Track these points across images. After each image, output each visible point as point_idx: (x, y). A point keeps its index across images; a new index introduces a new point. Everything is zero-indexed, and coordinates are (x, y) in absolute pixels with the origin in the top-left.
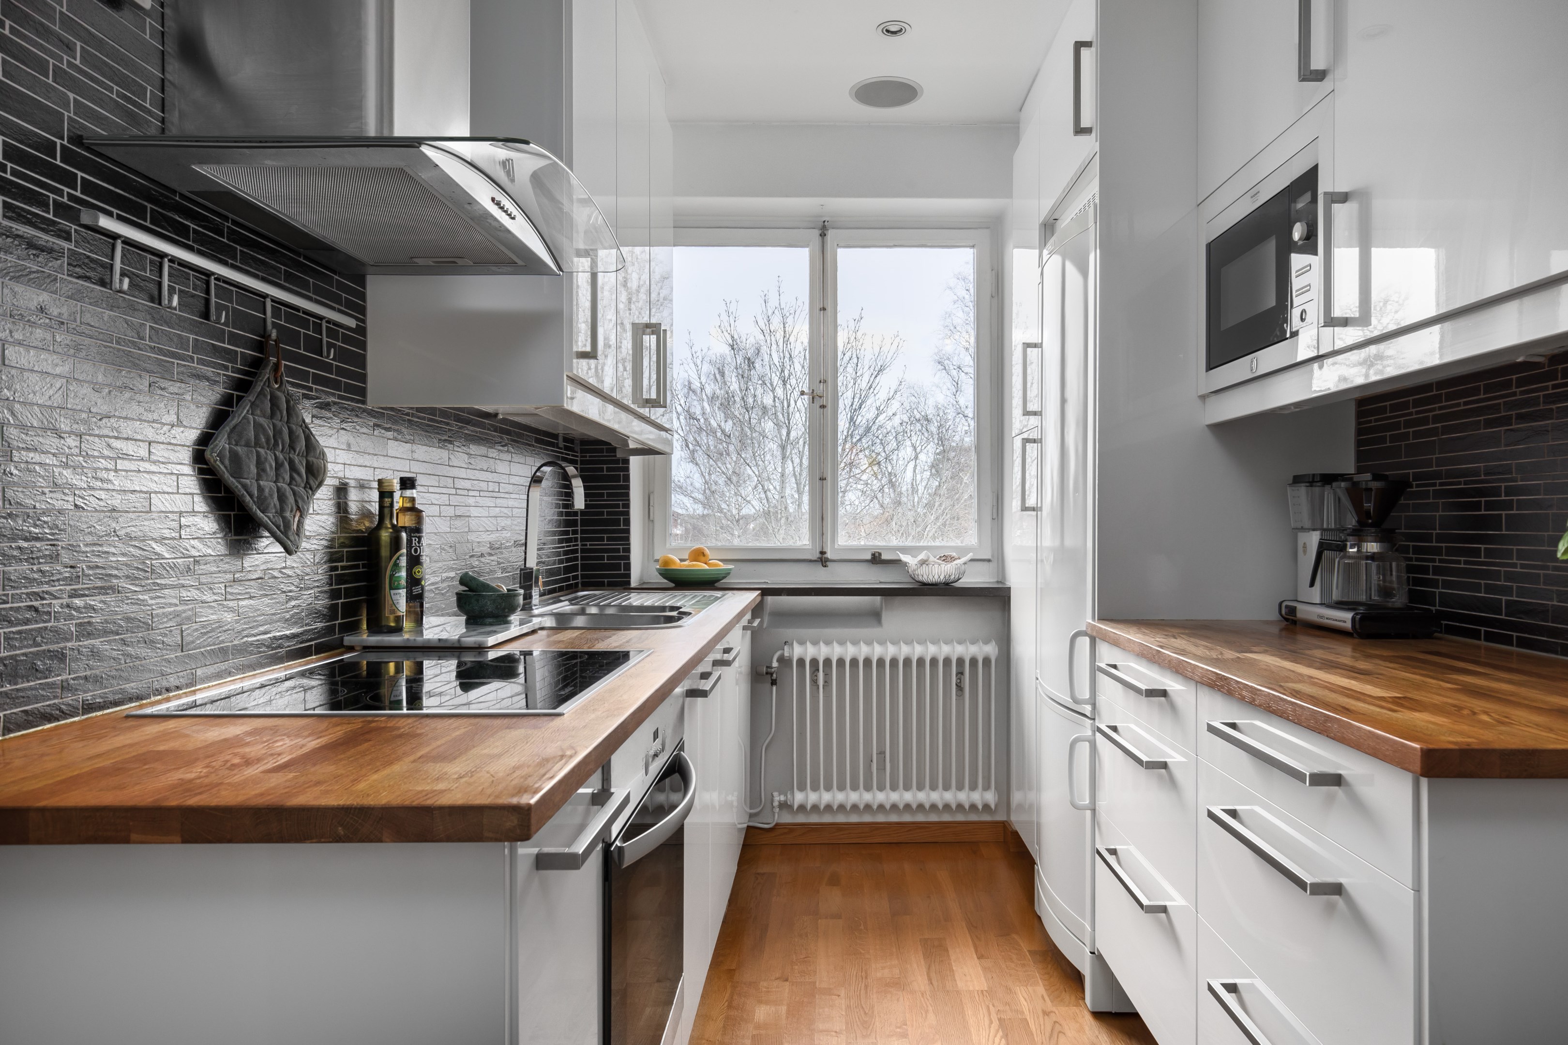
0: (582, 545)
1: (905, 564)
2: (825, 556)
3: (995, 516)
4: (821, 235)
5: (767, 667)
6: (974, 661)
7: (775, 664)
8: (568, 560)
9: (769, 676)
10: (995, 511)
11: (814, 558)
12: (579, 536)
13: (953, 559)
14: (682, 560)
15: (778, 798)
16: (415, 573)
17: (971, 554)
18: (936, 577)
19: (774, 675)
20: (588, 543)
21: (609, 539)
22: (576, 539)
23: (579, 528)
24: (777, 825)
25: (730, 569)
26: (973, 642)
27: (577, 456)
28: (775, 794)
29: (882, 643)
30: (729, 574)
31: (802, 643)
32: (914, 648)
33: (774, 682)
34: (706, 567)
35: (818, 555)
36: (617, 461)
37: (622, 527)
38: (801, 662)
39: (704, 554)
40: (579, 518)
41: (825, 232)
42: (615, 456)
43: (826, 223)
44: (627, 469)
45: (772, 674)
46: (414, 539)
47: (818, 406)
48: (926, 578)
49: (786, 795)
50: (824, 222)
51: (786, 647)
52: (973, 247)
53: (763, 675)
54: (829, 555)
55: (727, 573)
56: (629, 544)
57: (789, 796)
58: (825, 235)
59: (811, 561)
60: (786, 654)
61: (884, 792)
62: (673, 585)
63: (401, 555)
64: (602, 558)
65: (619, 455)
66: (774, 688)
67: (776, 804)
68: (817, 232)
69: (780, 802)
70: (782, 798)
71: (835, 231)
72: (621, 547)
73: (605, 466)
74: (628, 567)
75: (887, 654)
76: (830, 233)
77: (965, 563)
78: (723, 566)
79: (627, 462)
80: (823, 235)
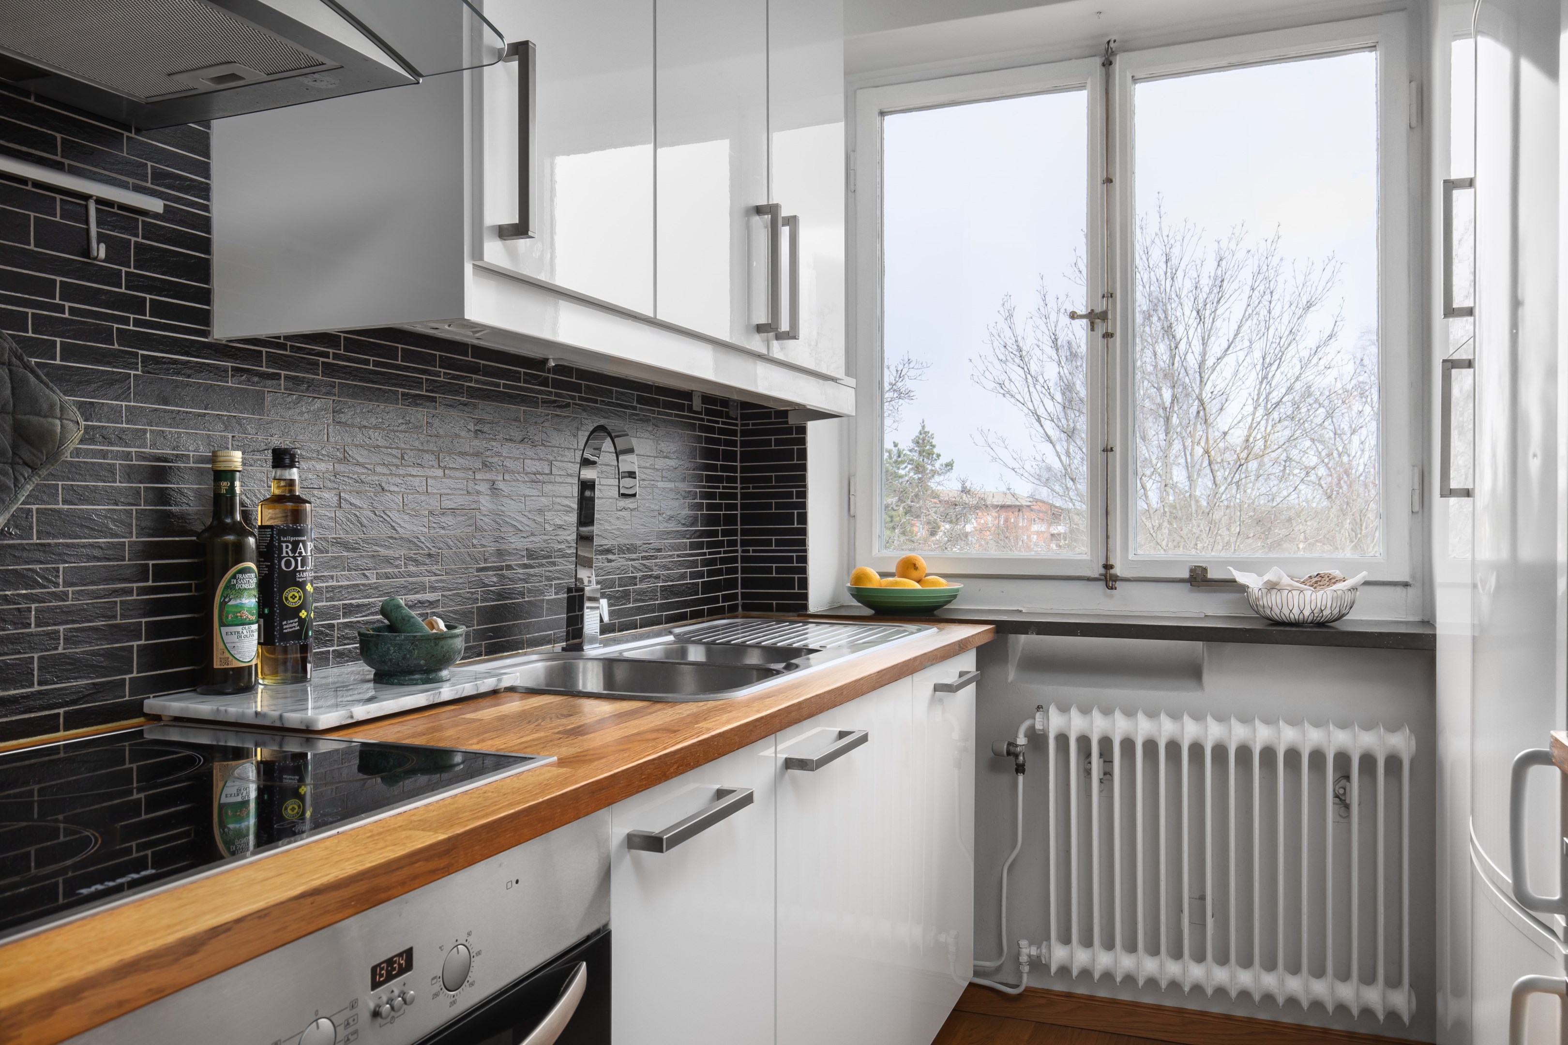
0: (743, 551)
1: (1243, 589)
2: (1112, 571)
3: (1417, 508)
4: (1103, 65)
5: (1009, 744)
6: (1368, 761)
7: (1021, 740)
8: (711, 573)
9: (1012, 758)
10: (1417, 498)
11: (1096, 575)
12: (739, 538)
13: (1332, 580)
14: (883, 575)
15: (1027, 950)
16: (287, 599)
17: (1364, 573)
18: (1296, 611)
19: (1021, 758)
20: (751, 548)
21: (779, 543)
22: (733, 543)
23: (739, 527)
24: (1028, 990)
25: (957, 590)
26: (1367, 727)
27: (736, 425)
28: (1023, 943)
29: (1198, 717)
30: (955, 597)
31: (1064, 709)
32: (1254, 730)
33: (1020, 769)
34: (917, 586)
35: (1102, 571)
36: (789, 430)
37: (796, 526)
38: (1063, 739)
39: (915, 567)
40: (739, 512)
41: (1111, 58)
42: (787, 423)
43: (1112, 45)
44: (803, 441)
45: (1016, 756)
46: (284, 545)
47: (1100, 335)
48: (1278, 612)
49: (1039, 947)
50: (1108, 42)
51: (1038, 716)
52: (1373, 48)
53: (1003, 756)
54: (1118, 571)
55: (952, 596)
56: (805, 551)
57: (1044, 950)
58: (1111, 63)
59: (1089, 579)
60: (1038, 726)
61: (1203, 964)
62: (869, 612)
63: (243, 571)
64: (769, 570)
65: (792, 421)
66: (1021, 778)
67: (1024, 959)
68: (1098, 61)
69: (1029, 956)
70: (1034, 951)
71: (1127, 55)
72: (795, 554)
73: (773, 438)
74: (804, 583)
75: (1206, 737)
76: (1119, 61)
77: (1354, 589)
78: (944, 585)
79: (802, 430)
80: (1108, 64)
